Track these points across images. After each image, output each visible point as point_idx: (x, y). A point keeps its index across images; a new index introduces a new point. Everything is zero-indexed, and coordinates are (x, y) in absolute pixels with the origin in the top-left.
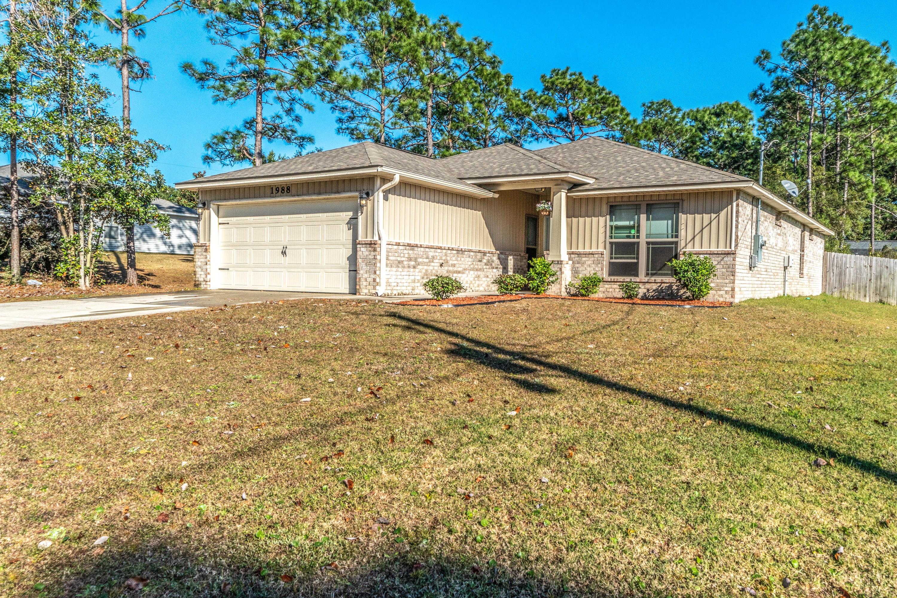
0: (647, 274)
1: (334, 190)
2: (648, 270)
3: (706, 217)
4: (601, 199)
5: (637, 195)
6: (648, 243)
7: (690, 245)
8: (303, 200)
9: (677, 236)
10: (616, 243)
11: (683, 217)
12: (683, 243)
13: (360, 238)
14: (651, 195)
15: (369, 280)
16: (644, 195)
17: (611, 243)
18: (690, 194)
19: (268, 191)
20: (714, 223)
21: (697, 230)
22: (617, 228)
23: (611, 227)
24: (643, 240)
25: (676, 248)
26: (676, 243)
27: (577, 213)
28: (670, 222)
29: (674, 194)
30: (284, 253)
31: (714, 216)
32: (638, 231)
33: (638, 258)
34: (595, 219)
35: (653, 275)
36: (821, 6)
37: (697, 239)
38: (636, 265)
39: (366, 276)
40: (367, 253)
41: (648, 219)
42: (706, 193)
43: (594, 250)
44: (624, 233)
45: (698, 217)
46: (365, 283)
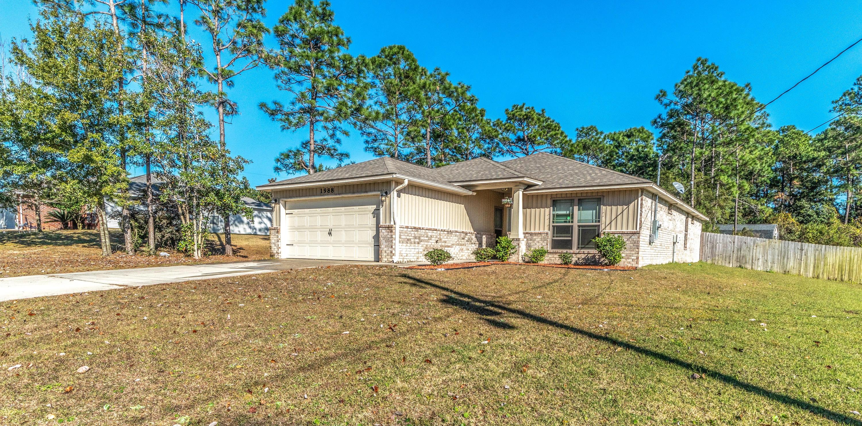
0: (578, 248)
1: (363, 190)
2: (579, 245)
3: (620, 208)
4: (546, 195)
5: (571, 193)
6: (579, 226)
7: (608, 227)
8: (343, 197)
9: (599, 221)
10: (557, 226)
11: (603, 208)
12: (603, 226)
13: (382, 223)
14: (582, 193)
15: (387, 252)
16: (577, 193)
17: (553, 226)
18: (608, 192)
19: (319, 192)
20: (625, 212)
21: (613, 217)
22: (558, 216)
23: (554, 215)
24: (576, 224)
25: (599, 230)
26: (599, 226)
27: (530, 205)
28: (594, 211)
29: (598, 192)
30: (330, 234)
31: (625, 207)
32: (572, 218)
33: (572, 237)
34: (542, 210)
35: (582, 248)
36: (703, 58)
37: (613, 223)
38: (571, 240)
39: (385, 249)
40: (386, 234)
41: (579, 210)
42: (620, 191)
43: (541, 231)
44: (563, 219)
45: (614, 208)
46: (385, 254)
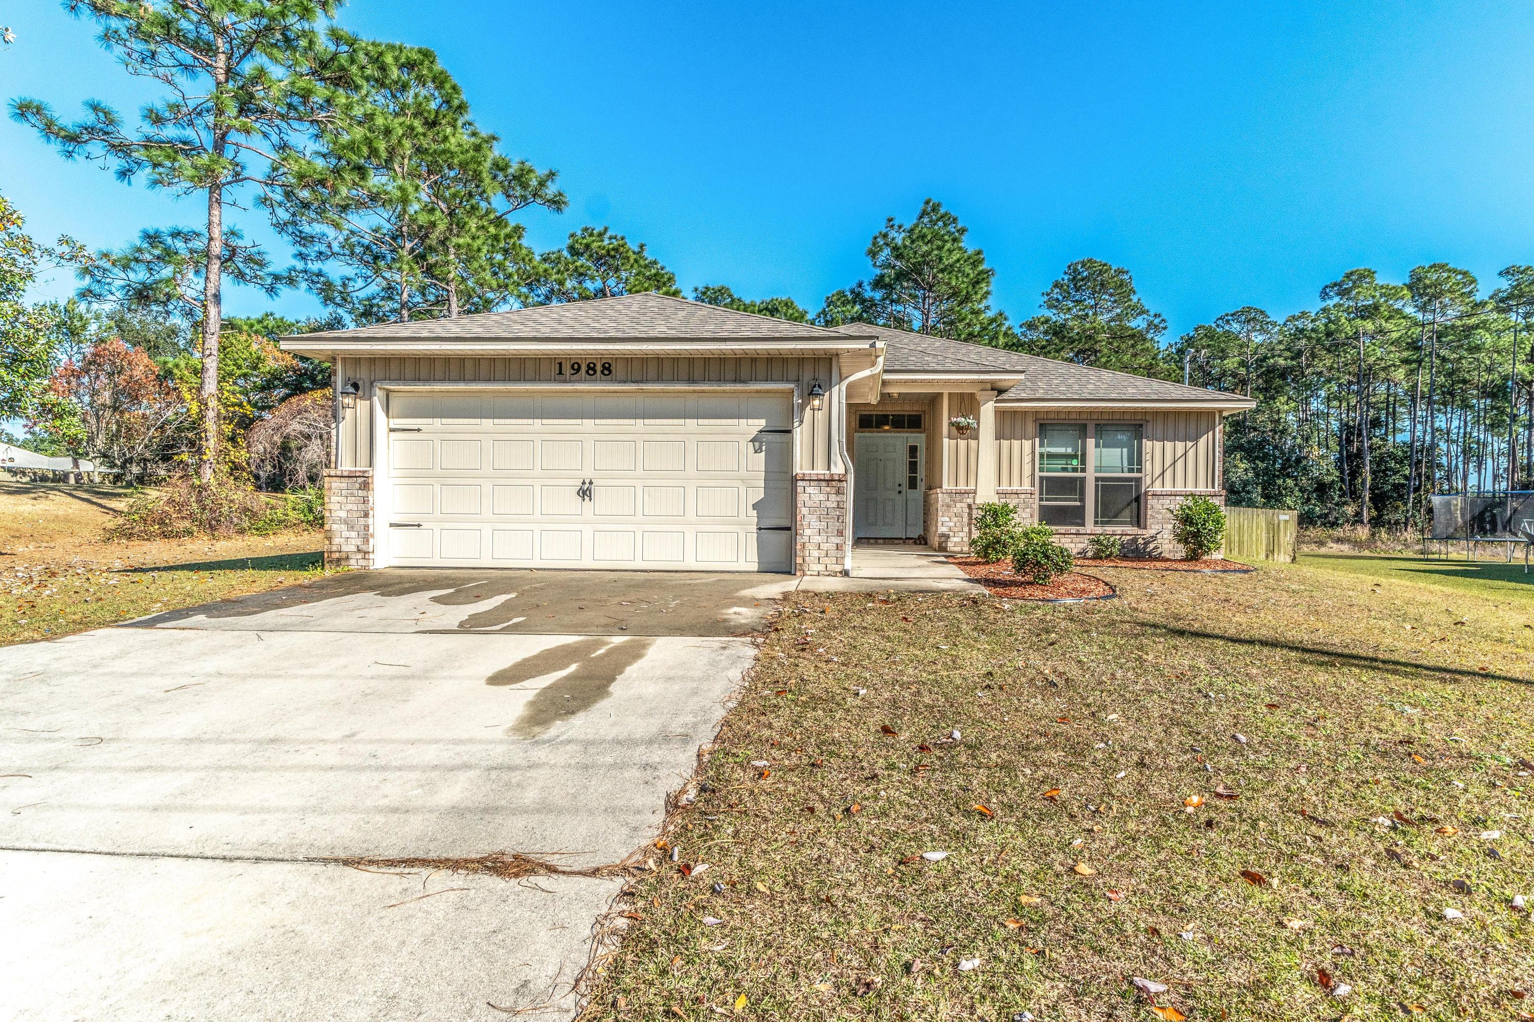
0: (1096, 523)
2: (1096, 516)
3: (1180, 446)
4: (1024, 413)
5: (1080, 411)
6: (1097, 479)
7: (1158, 483)
9: (1139, 471)
10: (1047, 478)
11: (1147, 444)
12: (1149, 482)
14: (1102, 412)
15: (825, 546)
16: (1091, 412)
17: (1041, 478)
18: (1156, 413)
20: (1191, 453)
21: (1168, 462)
22: (1051, 456)
23: (1042, 455)
24: (1090, 475)
25: (1138, 487)
26: (1138, 481)
27: (1007, 431)
28: (1125, 450)
29: (1135, 412)
30: (585, 492)
31: (1190, 444)
32: (1083, 462)
33: (1082, 500)
34: (1016, 443)
35: (1103, 523)
37: (1168, 474)
38: (1082, 508)
39: (817, 539)
40: (822, 497)
41: (1097, 446)
42: (1177, 413)
43: (1015, 487)
44: (1060, 464)
45: (1169, 445)
46: (816, 553)
